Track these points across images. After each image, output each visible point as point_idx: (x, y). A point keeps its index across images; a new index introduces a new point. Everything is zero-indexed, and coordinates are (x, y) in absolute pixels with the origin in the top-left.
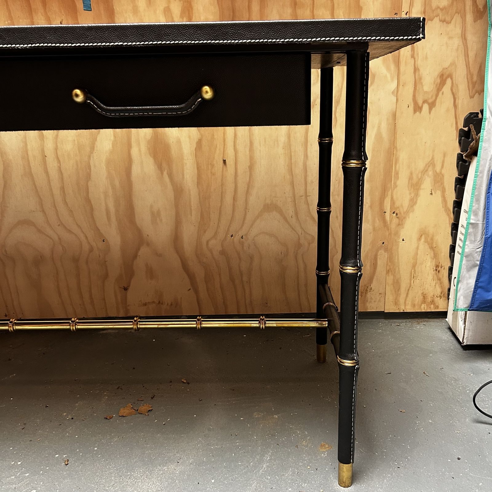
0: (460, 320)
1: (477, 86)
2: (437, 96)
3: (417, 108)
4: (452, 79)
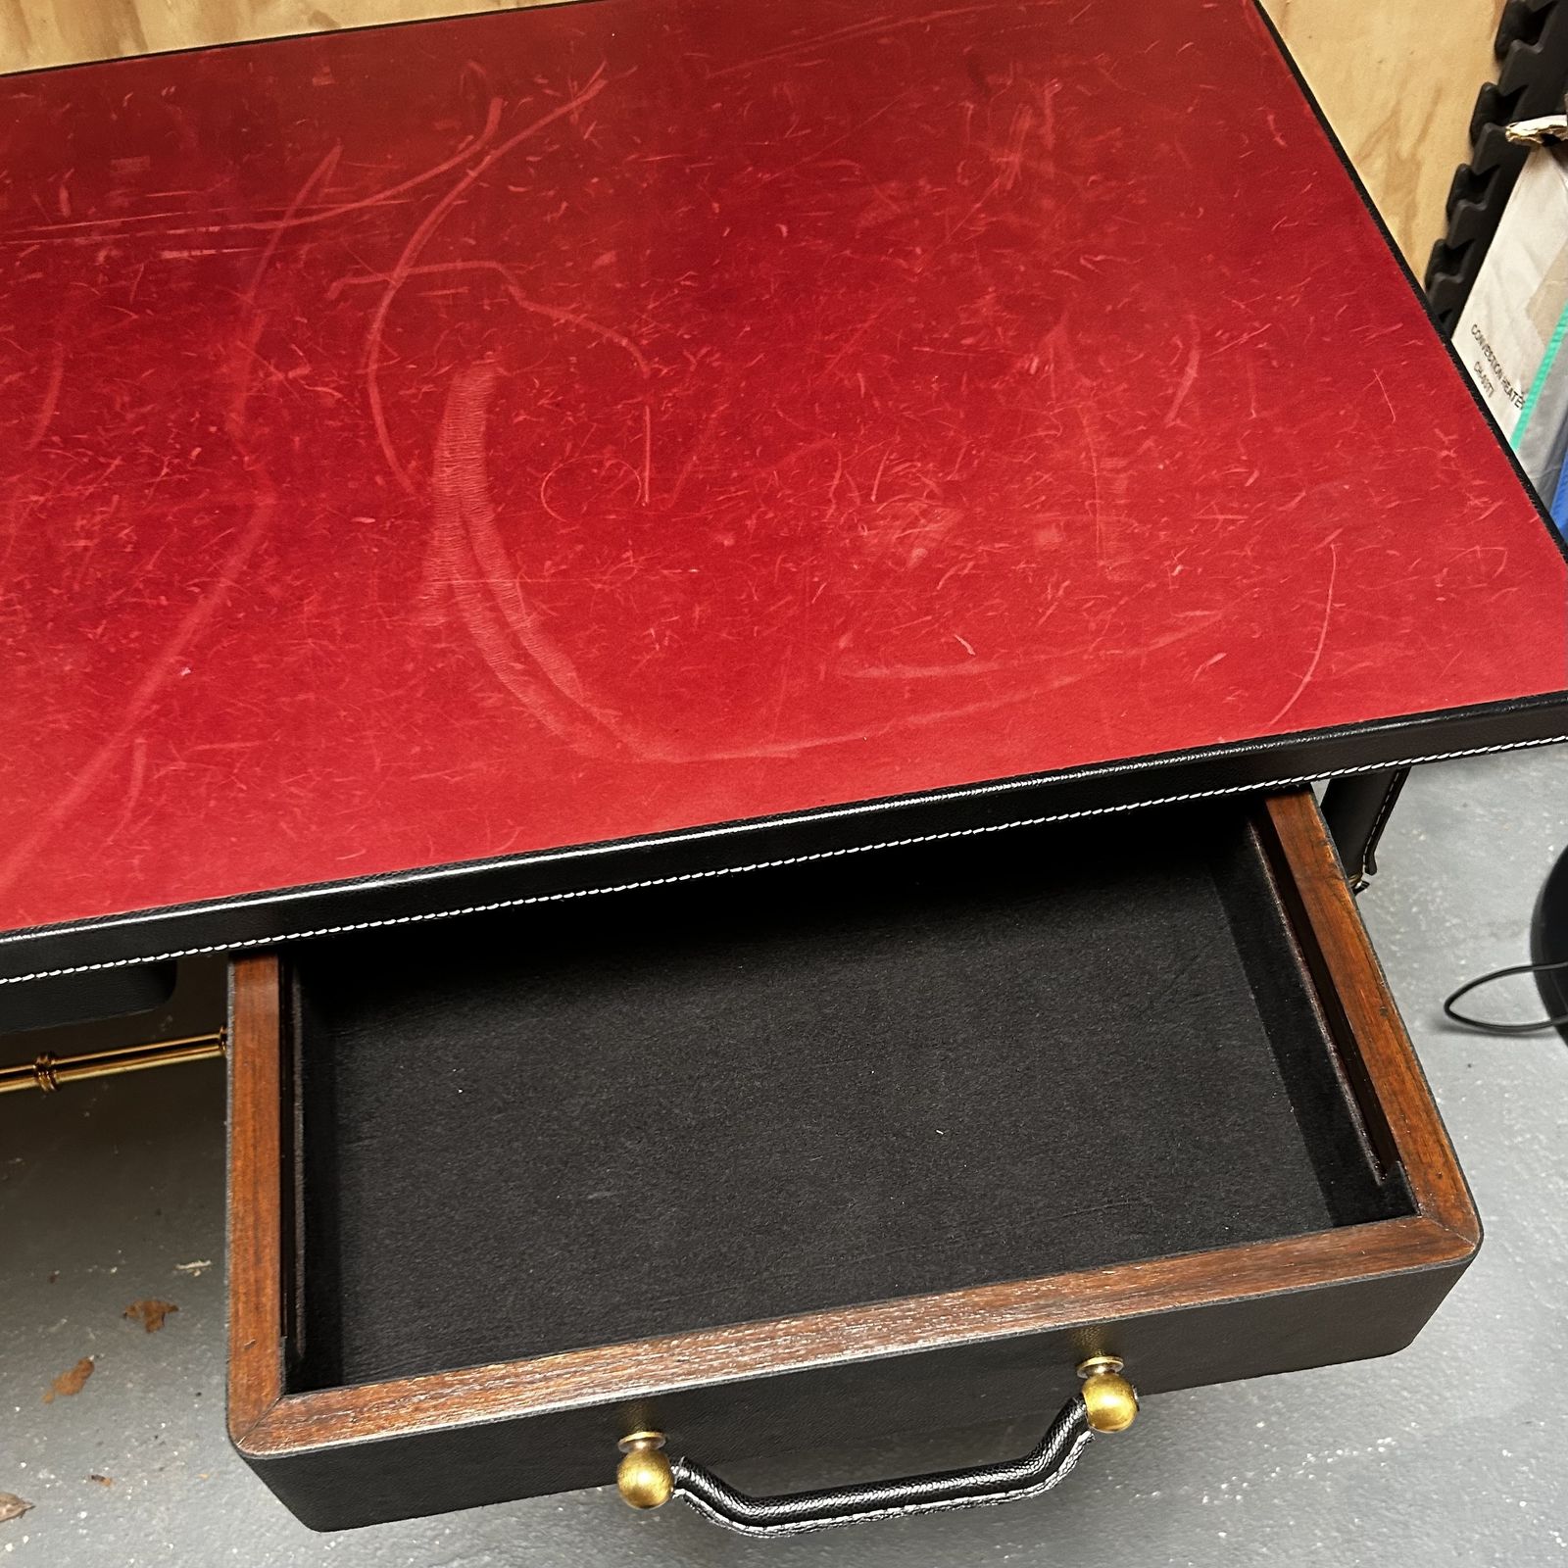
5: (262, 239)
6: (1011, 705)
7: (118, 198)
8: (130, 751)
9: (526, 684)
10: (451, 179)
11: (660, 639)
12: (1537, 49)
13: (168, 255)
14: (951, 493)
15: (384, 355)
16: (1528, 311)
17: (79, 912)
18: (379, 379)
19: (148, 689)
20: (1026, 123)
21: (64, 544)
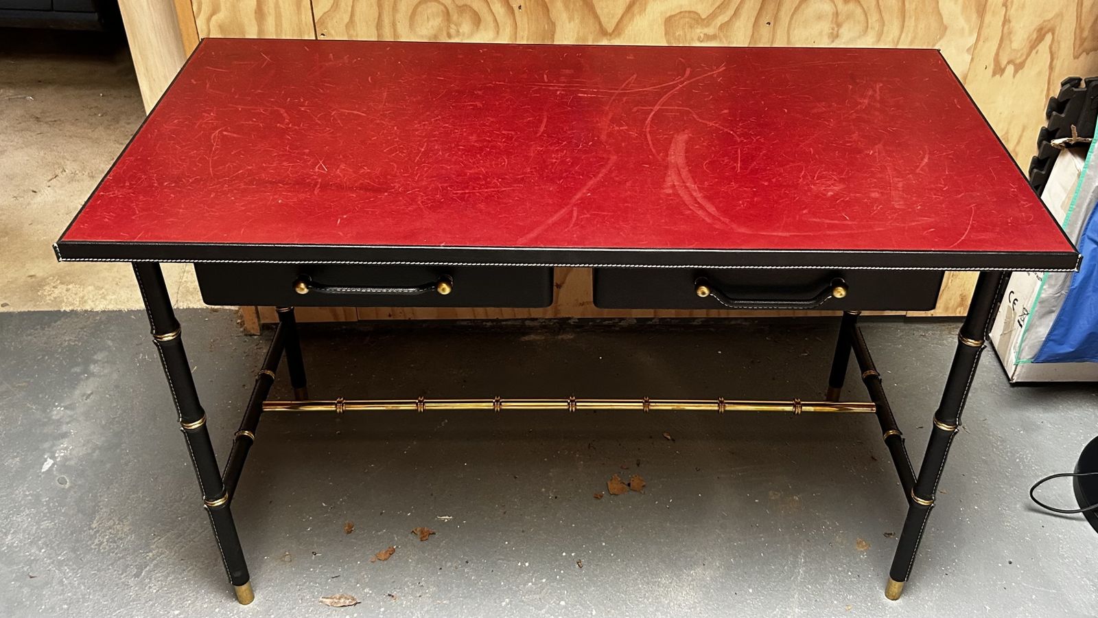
0: (1012, 351)
1: (1086, 44)
2: (1028, 55)
3: (999, 70)
4: (1053, 34)
5: (612, 94)
6: (862, 233)
7: (563, 79)
8: (572, 211)
9: (699, 210)
10: (674, 86)
11: (743, 204)
12: (1063, 115)
13: (580, 95)
14: (842, 180)
15: (651, 127)
16: (1062, 207)
17: (557, 245)
18: (650, 132)
19: (577, 197)
20: (870, 93)
21: (549, 160)
